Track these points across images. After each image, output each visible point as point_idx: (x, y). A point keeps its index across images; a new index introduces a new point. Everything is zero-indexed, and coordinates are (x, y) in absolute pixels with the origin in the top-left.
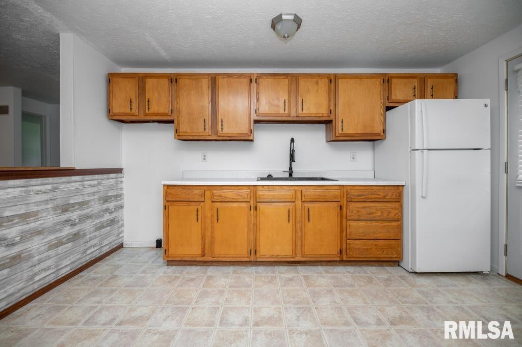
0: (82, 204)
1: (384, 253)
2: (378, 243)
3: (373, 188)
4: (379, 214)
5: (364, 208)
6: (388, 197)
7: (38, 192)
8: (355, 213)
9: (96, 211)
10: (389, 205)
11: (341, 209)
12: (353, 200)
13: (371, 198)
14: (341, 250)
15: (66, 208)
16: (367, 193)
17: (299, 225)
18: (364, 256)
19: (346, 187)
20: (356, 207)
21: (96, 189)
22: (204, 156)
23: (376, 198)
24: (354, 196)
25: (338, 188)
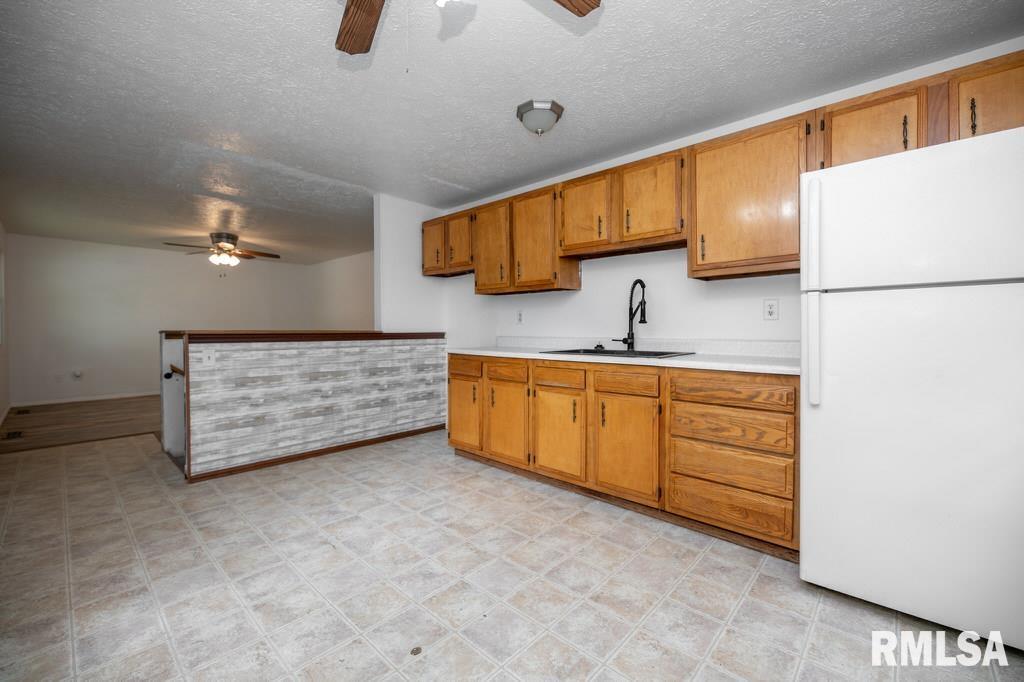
0: (392, 370)
1: (748, 520)
2: (734, 494)
3: (726, 376)
4: (737, 432)
5: (703, 415)
6: (759, 399)
7: (347, 354)
8: (685, 424)
9: (408, 380)
10: (761, 416)
11: (660, 412)
12: (681, 397)
13: (720, 398)
14: (660, 490)
15: (373, 372)
16: (710, 386)
17: (591, 429)
18: (704, 513)
19: (671, 371)
20: (687, 412)
21: (408, 355)
22: (520, 315)
23: (730, 399)
24: (682, 389)
25: (655, 371)
